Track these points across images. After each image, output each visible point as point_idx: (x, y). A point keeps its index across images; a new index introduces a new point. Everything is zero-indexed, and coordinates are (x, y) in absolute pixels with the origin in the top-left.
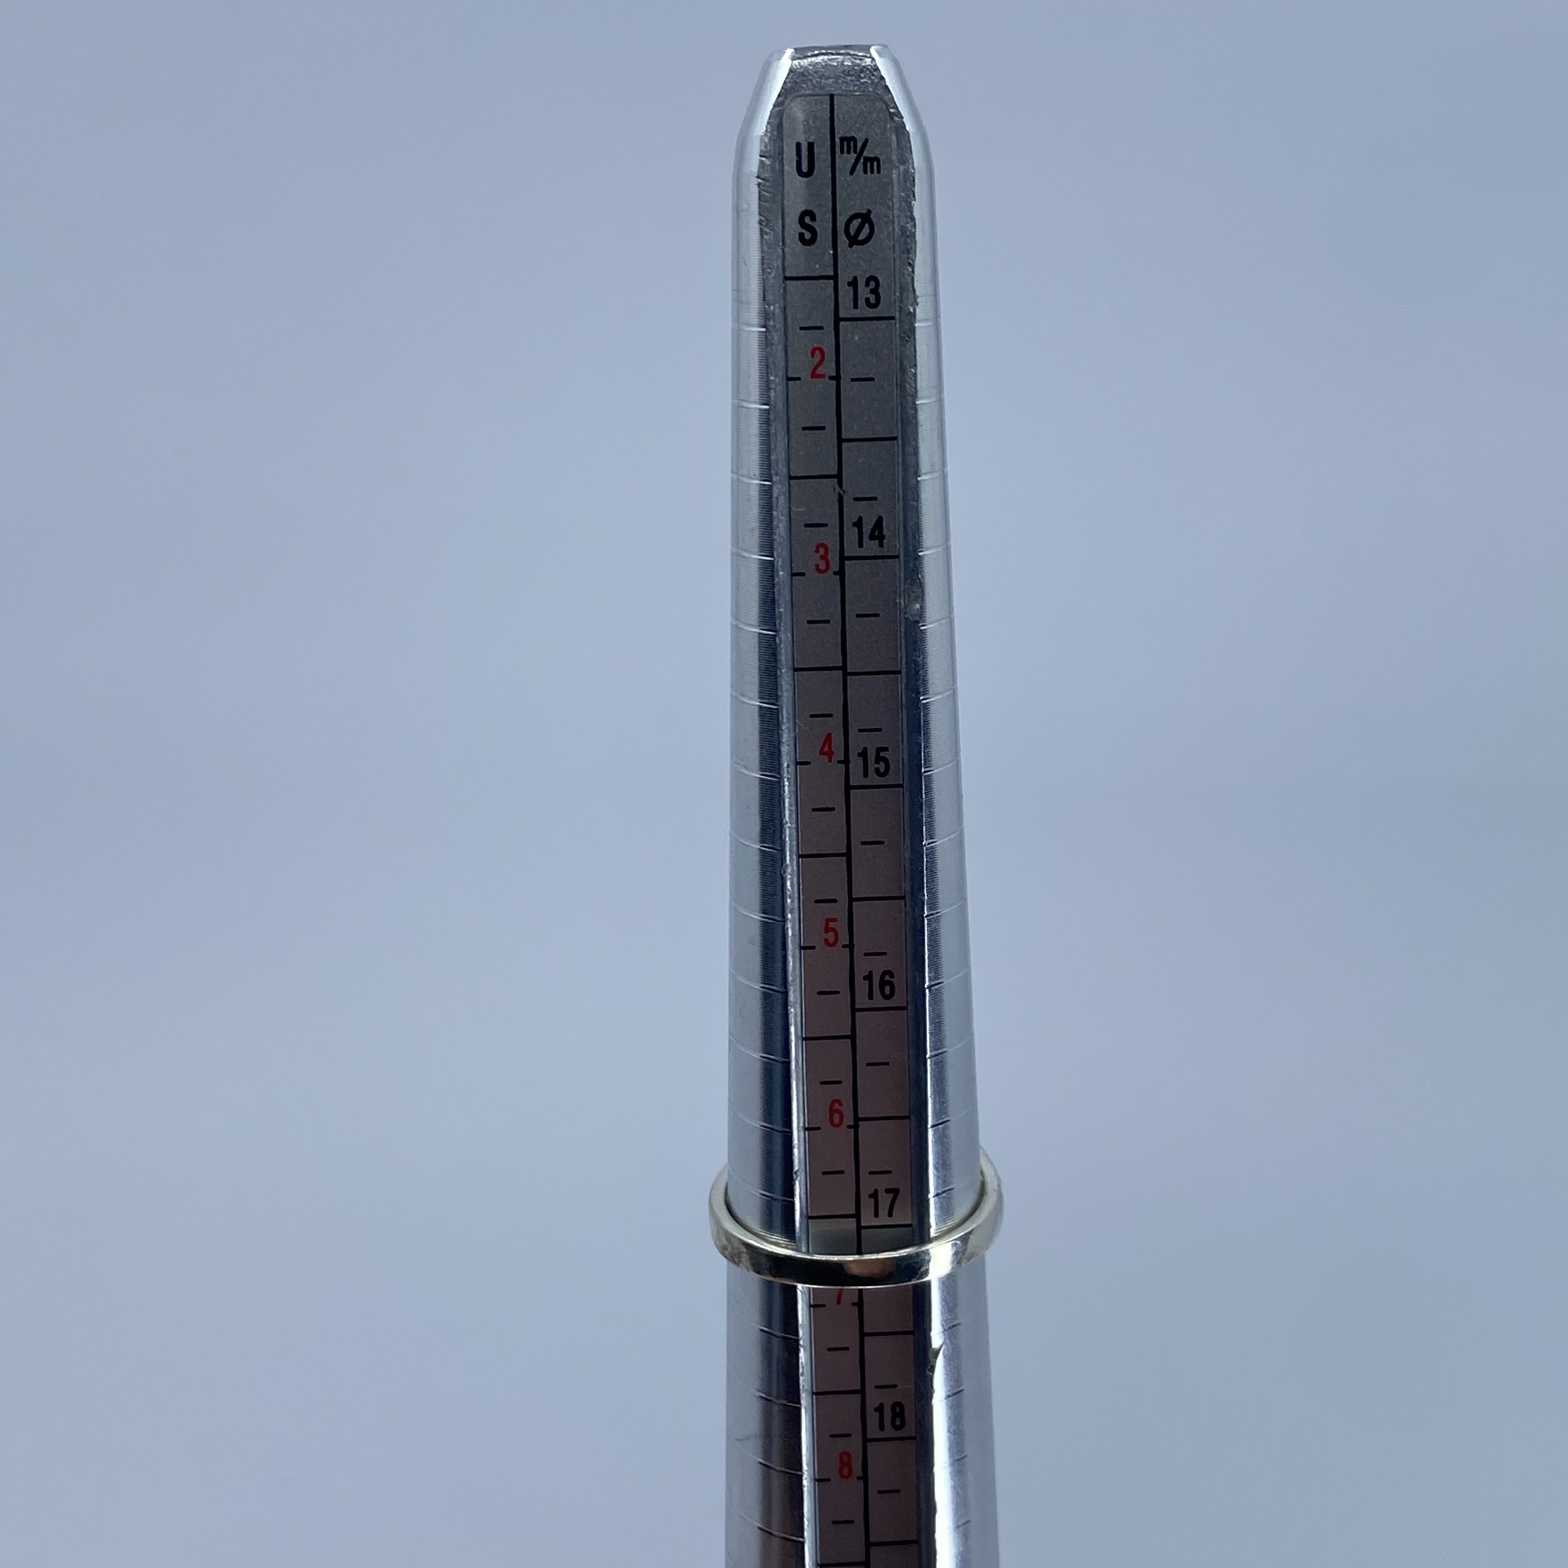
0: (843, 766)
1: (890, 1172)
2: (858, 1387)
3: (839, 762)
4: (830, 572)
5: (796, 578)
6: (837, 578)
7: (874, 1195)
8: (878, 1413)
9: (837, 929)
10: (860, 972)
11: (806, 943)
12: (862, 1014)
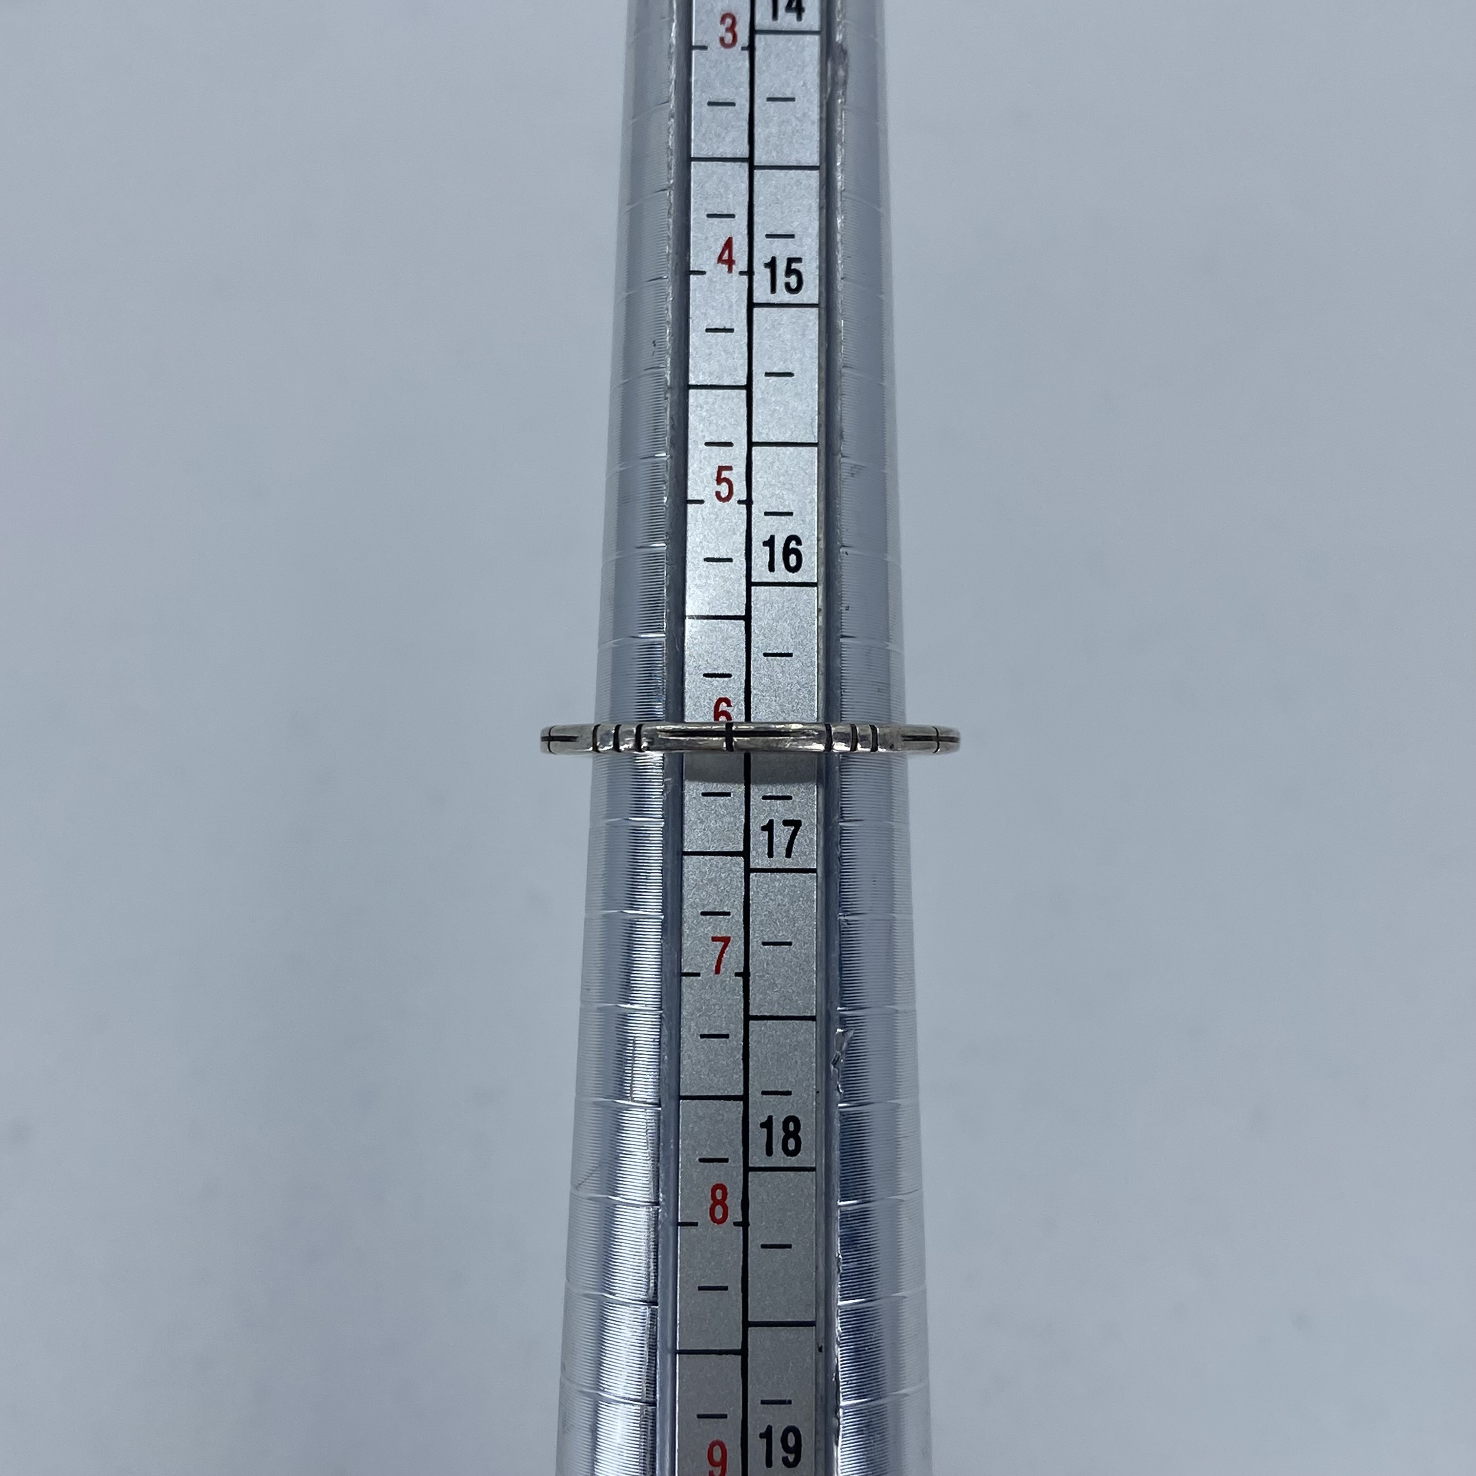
0: (745, 278)
1: (790, 798)
2: (740, 1091)
3: (741, 273)
4: (738, 46)
5: (694, 53)
6: (746, 53)
7: (769, 827)
8: (765, 1130)
9: (732, 479)
10: (759, 535)
11: (693, 495)
12: (759, 588)
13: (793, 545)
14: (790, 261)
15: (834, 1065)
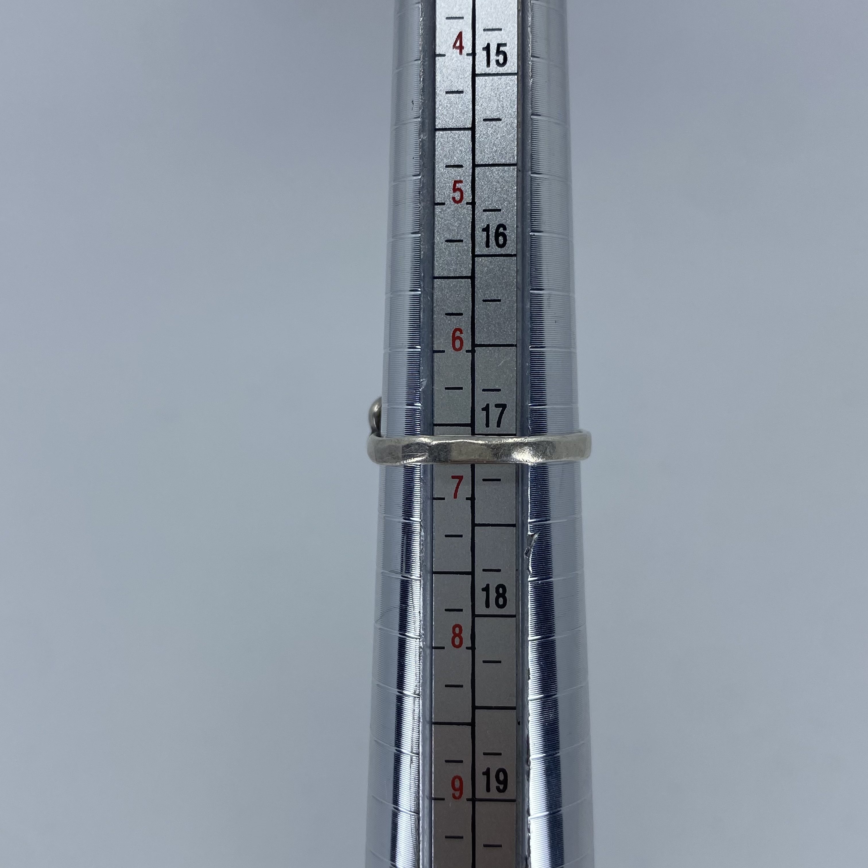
0: (471, 58)
2: (469, 569)
3: (468, 55)
7: (486, 409)
8: (485, 592)
9: (463, 189)
10: (479, 226)
11: (438, 200)
12: (480, 259)
13: (501, 230)
14: (499, 45)
15: (526, 554)
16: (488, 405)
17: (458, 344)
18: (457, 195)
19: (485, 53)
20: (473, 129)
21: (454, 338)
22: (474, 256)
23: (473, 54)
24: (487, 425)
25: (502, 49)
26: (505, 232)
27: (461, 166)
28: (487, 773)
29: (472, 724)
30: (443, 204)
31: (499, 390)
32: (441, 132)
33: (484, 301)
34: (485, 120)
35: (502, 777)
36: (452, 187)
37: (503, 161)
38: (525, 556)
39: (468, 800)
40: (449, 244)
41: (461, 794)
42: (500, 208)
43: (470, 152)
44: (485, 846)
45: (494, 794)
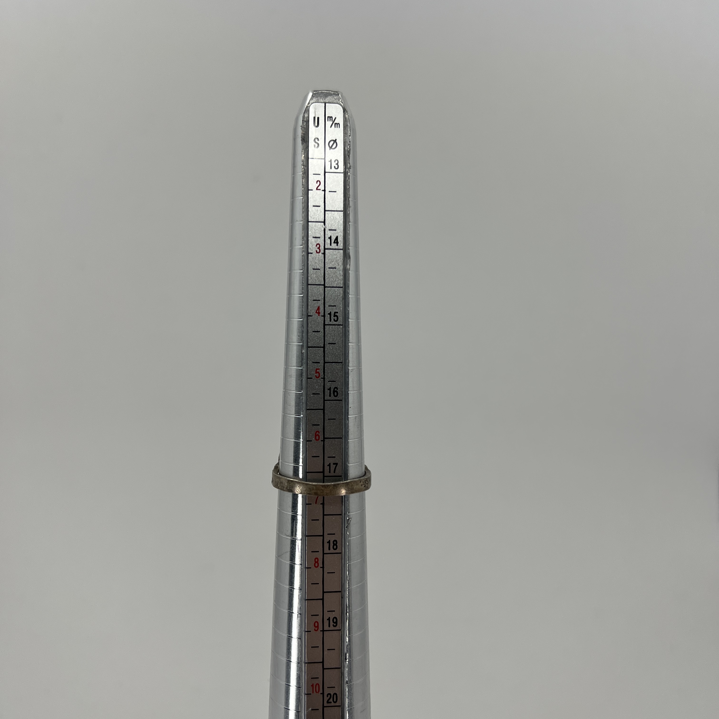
2: (322, 534)
3: (322, 316)
4: (321, 252)
5: (310, 255)
6: (323, 255)
7: (329, 465)
8: (328, 544)
9: (320, 372)
10: (327, 387)
11: (309, 377)
12: (327, 401)
13: (336, 390)
14: (335, 313)
15: (346, 527)
16: (330, 464)
17: (317, 438)
18: (317, 375)
19: (329, 316)
20: (324, 347)
21: (316, 435)
22: (324, 400)
23: (324, 316)
24: (330, 472)
25: (336, 314)
26: (337, 390)
27: (319, 363)
28: (329, 619)
29: (323, 599)
30: (312, 378)
31: (335, 457)
32: (310, 348)
33: (329, 419)
34: (329, 344)
35: (335, 621)
36: (315, 371)
37: (336, 361)
38: (346, 528)
39: (321, 631)
40: (314, 395)
41: (318, 629)
42: (335, 380)
43: (323, 357)
44: (328, 650)
45: (332, 628)
